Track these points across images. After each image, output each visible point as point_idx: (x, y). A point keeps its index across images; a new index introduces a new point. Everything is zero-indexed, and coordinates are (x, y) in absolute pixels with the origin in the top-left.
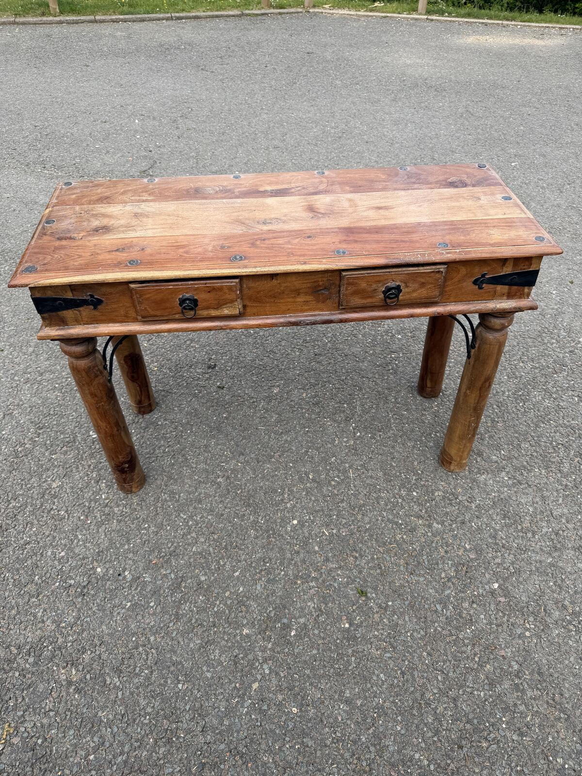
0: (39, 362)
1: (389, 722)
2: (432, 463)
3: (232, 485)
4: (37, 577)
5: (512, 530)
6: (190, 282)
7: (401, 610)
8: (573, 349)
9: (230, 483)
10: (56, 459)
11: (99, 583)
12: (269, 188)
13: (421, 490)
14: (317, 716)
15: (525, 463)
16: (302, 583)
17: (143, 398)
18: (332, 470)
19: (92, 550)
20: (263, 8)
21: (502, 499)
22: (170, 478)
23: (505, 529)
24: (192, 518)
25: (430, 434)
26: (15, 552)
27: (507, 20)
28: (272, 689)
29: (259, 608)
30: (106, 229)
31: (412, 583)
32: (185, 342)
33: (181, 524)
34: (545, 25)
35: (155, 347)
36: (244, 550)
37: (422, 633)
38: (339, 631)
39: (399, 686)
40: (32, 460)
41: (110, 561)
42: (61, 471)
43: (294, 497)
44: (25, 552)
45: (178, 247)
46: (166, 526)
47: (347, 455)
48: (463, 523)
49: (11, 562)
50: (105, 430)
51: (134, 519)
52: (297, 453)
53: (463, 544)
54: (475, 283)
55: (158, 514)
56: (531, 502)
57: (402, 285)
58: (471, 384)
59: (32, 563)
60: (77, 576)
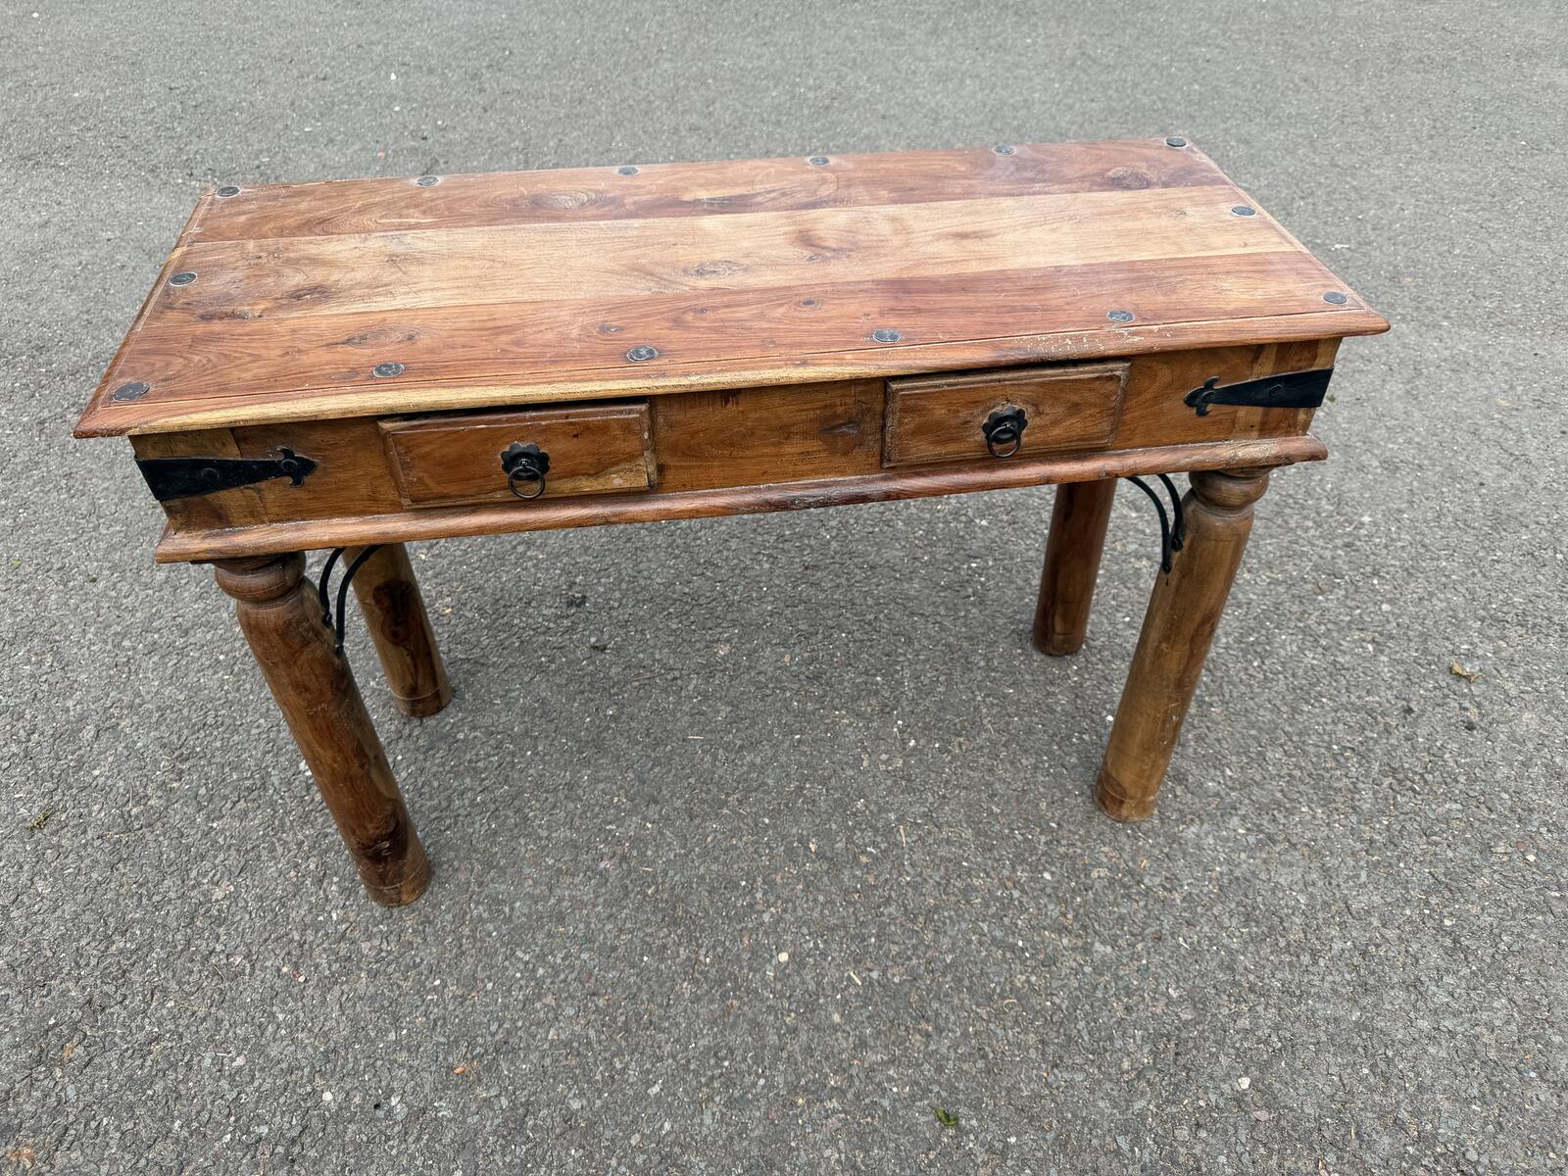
0: (180, 605)
2: (1078, 801)
3: (633, 876)
4: (178, 1123)
5: (1266, 950)
6: (528, 415)
7: (1039, 1155)
8: (1350, 540)
9: (629, 872)
10: (223, 831)
11: (329, 1129)
12: (704, 195)
13: (1061, 868)
15: (1279, 795)
16: (808, 1102)
17: (420, 682)
18: (859, 830)
19: (309, 1049)
21: (1237, 879)
22: (489, 865)
23: (1251, 948)
24: (544, 960)
25: (1069, 737)
26: (123, 1063)
30: (320, 293)
31: (1057, 1088)
32: (515, 547)
35: (445, 562)
36: (669, 1033)
40: (165, 834)
41: (355, 1073)
42: (234, 859)
43: (778, 897)
44: (149, 1063)
45: (498, 331)
46: (482, 981)
47: (890, 792)
48: (1159, 938)
49: (115, 1088)
50: (331, 766)
51: (408, 968)
52: (779, 793)
53: (1163, 988)
54: (1190, 401)
55: (463, 953)
56: (1301, 883)
57: (1029, 411)
58: (1171, 629)
59: (164, 1089)
60: (274, 1116)
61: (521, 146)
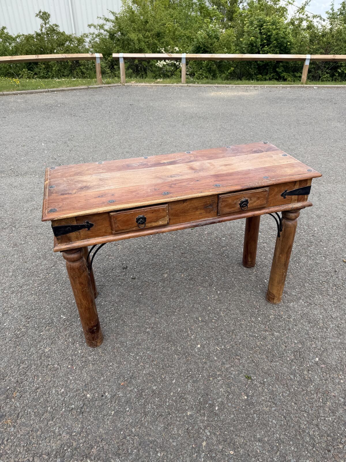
1: (286, 446)
2: (263, 301)
3: (156, 332)
4: (49, 408)
5: (315, 329)
6: (142, 209)
7: (273, 382)
8: (313, 234)
9: (155, 331)
10: (44, 335)
11: (91, 403)
12: (165, 161)
13: (262, 317)
14: (245, 453)
15: (310, 294)
16: (213, 379)
18: (211, 314)
19: (81, 385)
20: (99, 84)
21: (305, 314)
23: (312, 329)
24: (138, 355)
25: (257, 286)
26: (30, 396)
27: (227, 84)
28: (215, 443)
29: (193, 398)
30: (87, 188)
31: (273, 367)
33: (132, 359)
34: (246, 86)
36: (174, 367)
37: (288, 392)
38: (242, 401)
39: (285, 425)
40: (28, 337)
42: (49, 341)
43: (194, 332)
44: (38, 394)
45: (132, 192)
46: (123, 362)
47: (216, 304)
48: (289, 330)
49: (30, 402)
51: (102, 362)
52: (188, 308)
53: (293, 341)
54: (282, 195)
55: (116, 356)
56: (320, 313)
57: (249, 199)
58: (282, 251)
59: (44, 400)
60: (75, 402)
61: (82, 159)
